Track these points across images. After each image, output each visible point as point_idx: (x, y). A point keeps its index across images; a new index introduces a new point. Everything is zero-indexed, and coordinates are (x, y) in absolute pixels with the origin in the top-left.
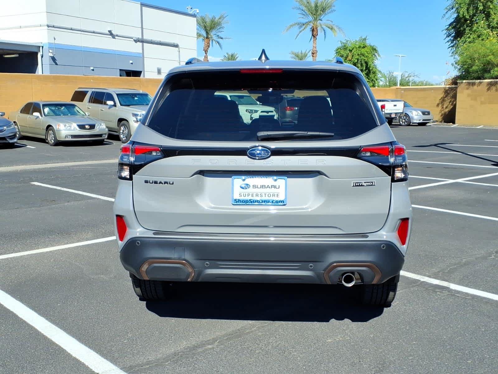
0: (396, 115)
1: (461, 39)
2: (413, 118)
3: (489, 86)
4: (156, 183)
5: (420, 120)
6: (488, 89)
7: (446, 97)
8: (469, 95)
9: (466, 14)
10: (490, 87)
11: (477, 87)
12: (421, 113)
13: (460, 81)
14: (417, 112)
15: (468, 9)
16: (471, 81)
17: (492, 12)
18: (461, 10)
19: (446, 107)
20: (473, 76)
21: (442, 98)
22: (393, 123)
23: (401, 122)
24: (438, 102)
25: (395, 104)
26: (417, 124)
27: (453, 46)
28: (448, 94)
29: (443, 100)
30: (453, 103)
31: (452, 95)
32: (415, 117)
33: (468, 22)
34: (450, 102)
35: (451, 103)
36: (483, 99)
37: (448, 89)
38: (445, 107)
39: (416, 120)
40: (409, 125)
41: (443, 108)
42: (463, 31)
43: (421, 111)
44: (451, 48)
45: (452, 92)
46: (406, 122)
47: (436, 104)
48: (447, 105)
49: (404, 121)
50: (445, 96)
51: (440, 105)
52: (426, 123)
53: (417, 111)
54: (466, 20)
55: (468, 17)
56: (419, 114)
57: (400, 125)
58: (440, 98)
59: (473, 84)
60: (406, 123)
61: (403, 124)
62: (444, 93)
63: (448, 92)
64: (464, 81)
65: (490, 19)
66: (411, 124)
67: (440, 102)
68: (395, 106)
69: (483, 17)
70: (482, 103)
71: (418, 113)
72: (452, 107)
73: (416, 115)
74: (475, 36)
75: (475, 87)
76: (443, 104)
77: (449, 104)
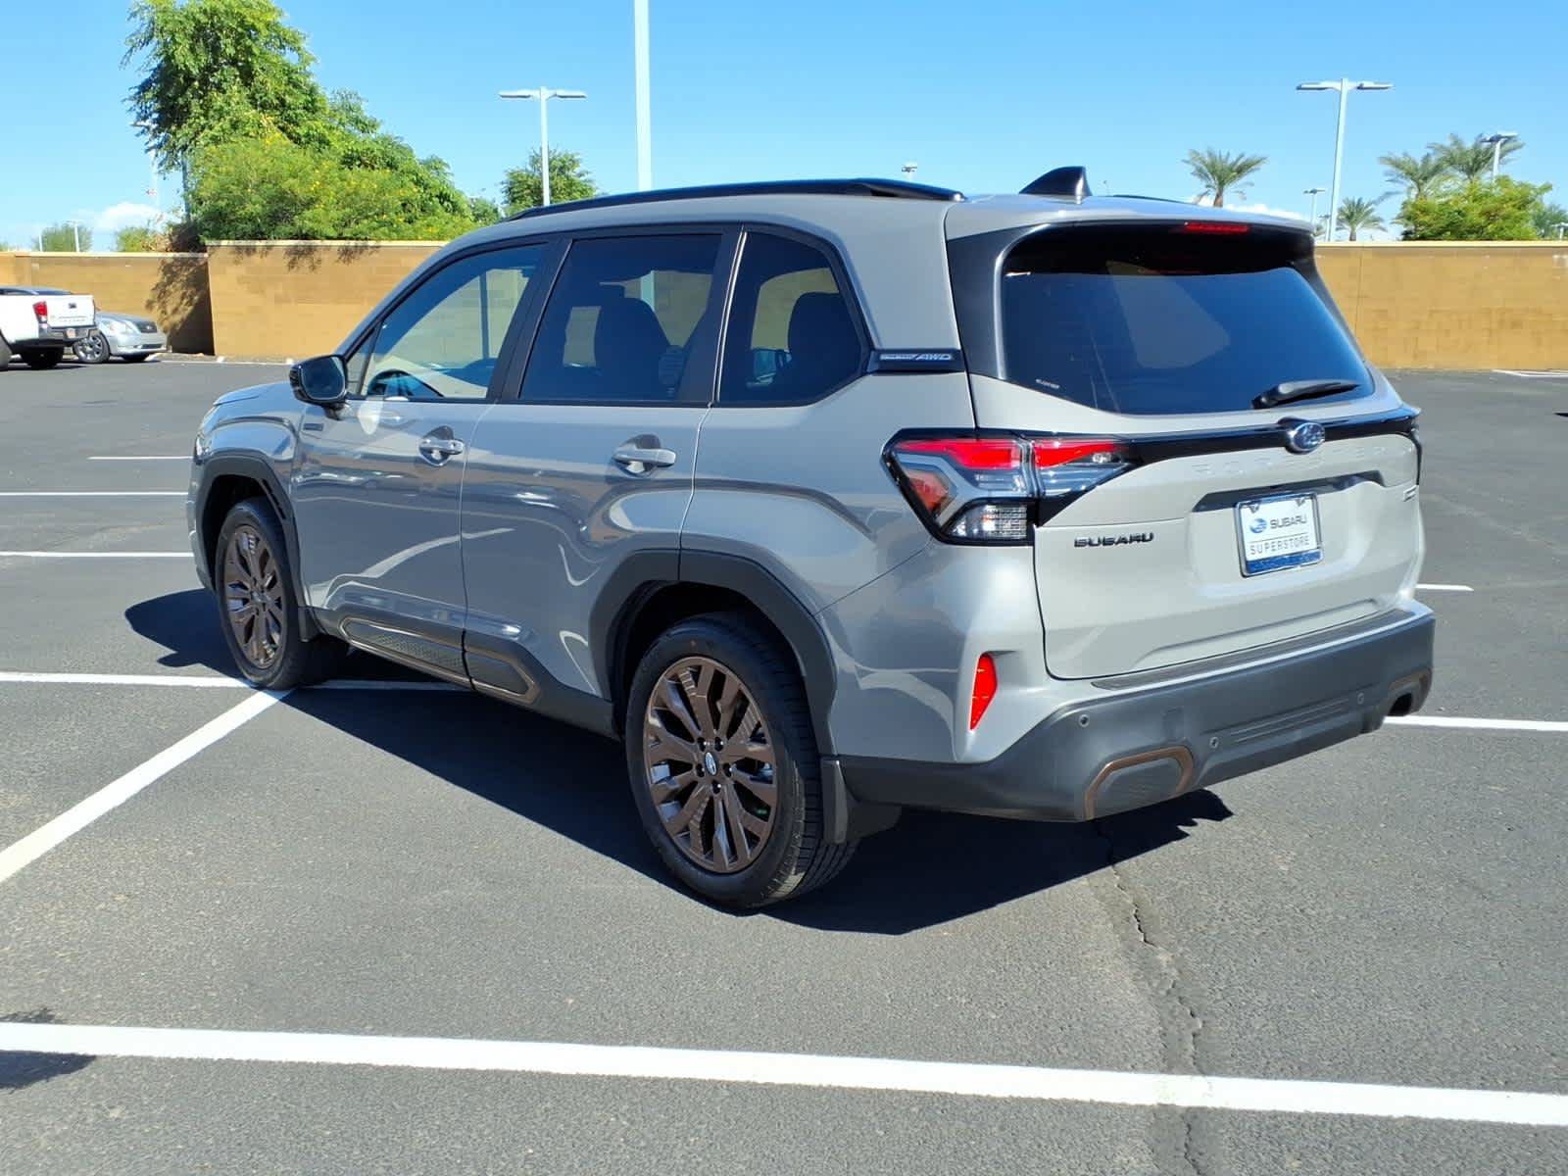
0: (77, 334)
1: (179, 126)
2: (115, 342)
3: (293, 256)
4: (1107, 542)
5: (136, 347)
6: (292, 265)
7: (170, 282)
8: (240, 280)
9: (190, 62)
10: (294, 259)
11: (261, 257)
12: (135, 328)
13: (213, 243)
14: (125, 326)
15: (192, 50)
16: (243, 243)
17: (257, 67)
18: (176, 49)
19: (175, 311)
20: (243, 229)
21: (157, 285)
22: (64, 357)
23: (82, 354)
24: (148, 296)
25: (72, 302)
26: (120, 358)
27: (159, 146)
28: (175, 275)
29: (162, 291)
30: (192, 299)
31: (185, 278)
32: (122, 339)
33: (196, 83)
34: (183, 298)
35: (185, 301)
36: (280, 291)
37: (172, 260)
38: (169, 310)
39: (127, 346)
40: (106, 361)
41: (164, 312)
42: (182, 107)
43: (134, 323)
44: (153, 152)
45: (186, 270)
46: (98, 353)
47: (144, 303)
48: (175, 306)
49: (89, 349)
50: (165, 280)
51: (156, 306)
52: (147, 355)
53: (122, 322)
54: (189, 79)
55: (195, 72)
56: (130, 331)
57: (81, 361)
58: (154, 286)
59: (250, 250)
60: (97, 356)
61: (89, 358)
62: (161, 273)
63: (174, 269)
64: (224, 243)
65: (256, 83)
66: (111, 358)
67: (154, 296)
68: (73, 306)
69: (236, 76)
70: (279, 300)
71: (128, 326)
72: (190, 308)
73: (124, 333)
74: (227, 125)
75: (256, 258)
76: (164, 302)
77: (181, 303)
